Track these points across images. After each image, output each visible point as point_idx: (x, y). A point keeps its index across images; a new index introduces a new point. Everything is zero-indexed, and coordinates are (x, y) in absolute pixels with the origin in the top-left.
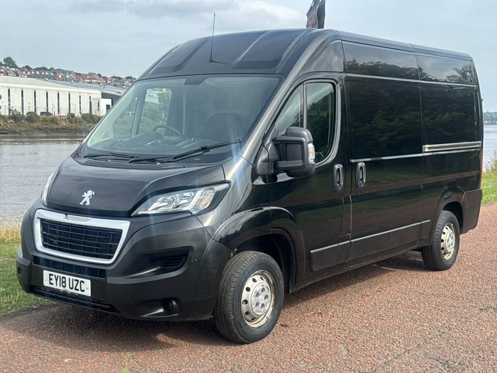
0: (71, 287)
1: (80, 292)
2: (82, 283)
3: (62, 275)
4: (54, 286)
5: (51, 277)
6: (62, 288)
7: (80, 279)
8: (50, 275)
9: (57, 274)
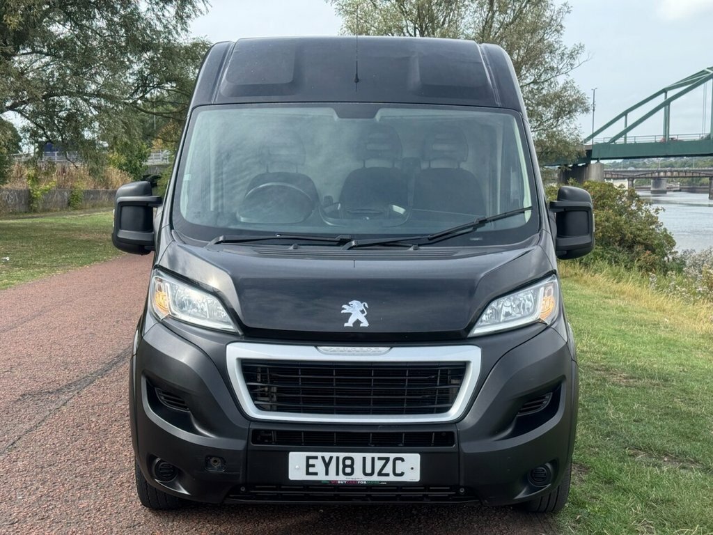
0: (369, 470)
1: (392, 478)
2: (398, 462)
3: (342, 455)
4: (322, 477)
5: (311, 462)
6: (342, 478)
7: (392, 456)
8: (308, 458)
9: (327, 455)
